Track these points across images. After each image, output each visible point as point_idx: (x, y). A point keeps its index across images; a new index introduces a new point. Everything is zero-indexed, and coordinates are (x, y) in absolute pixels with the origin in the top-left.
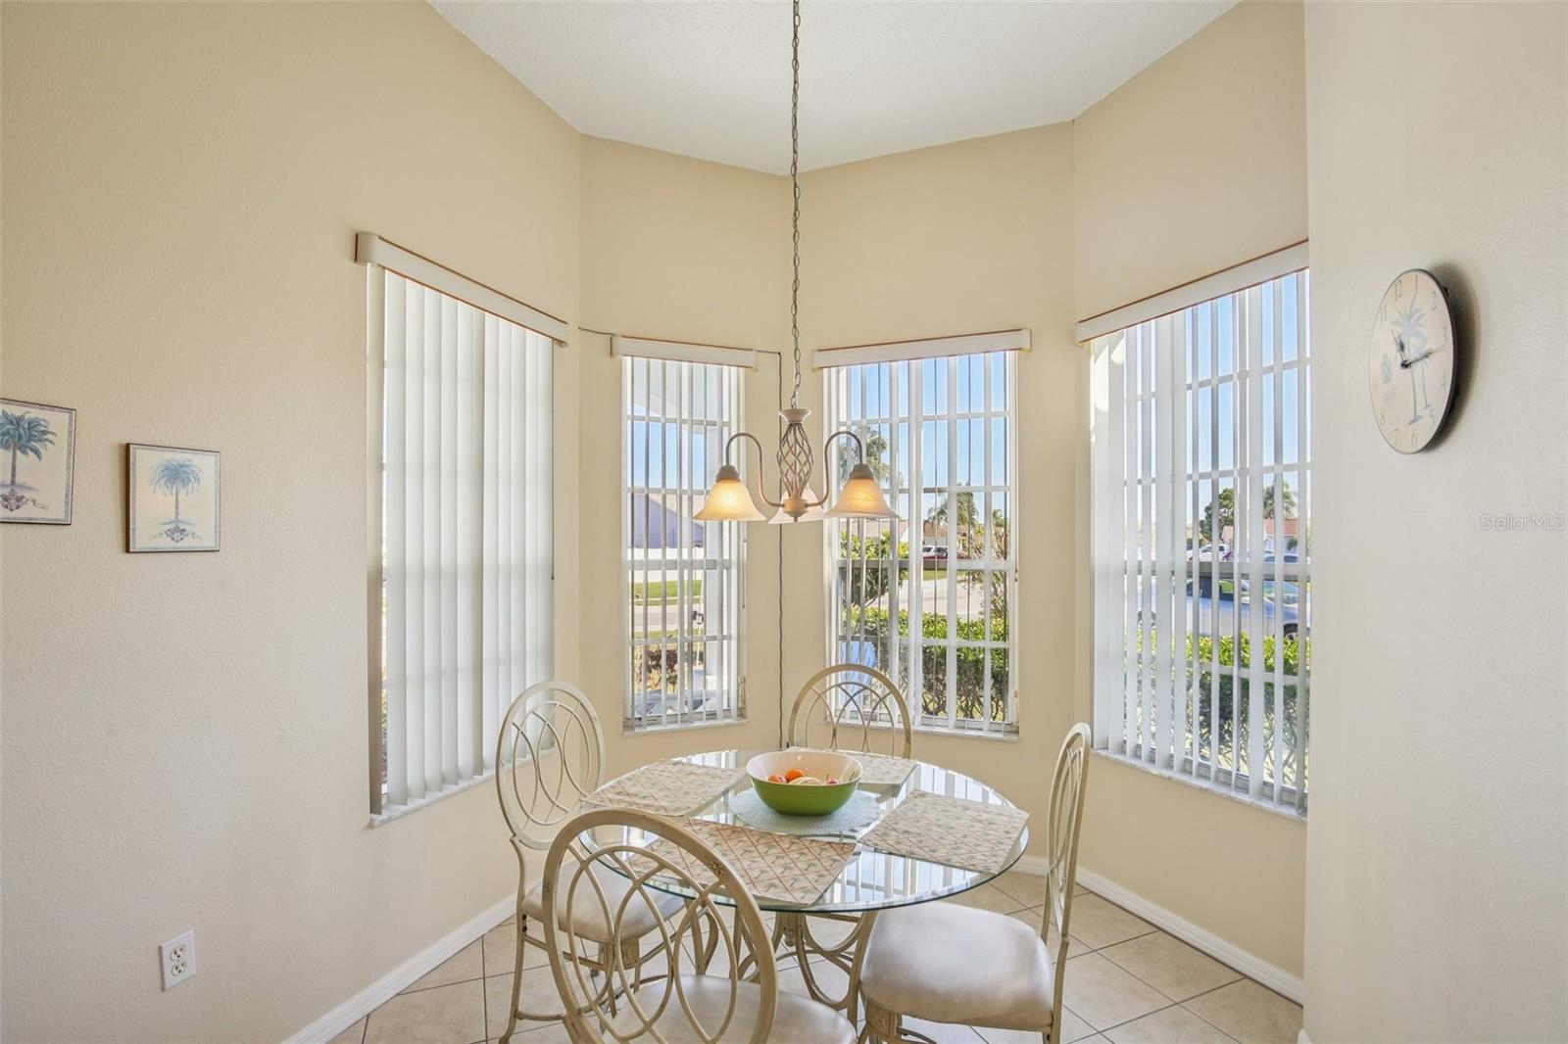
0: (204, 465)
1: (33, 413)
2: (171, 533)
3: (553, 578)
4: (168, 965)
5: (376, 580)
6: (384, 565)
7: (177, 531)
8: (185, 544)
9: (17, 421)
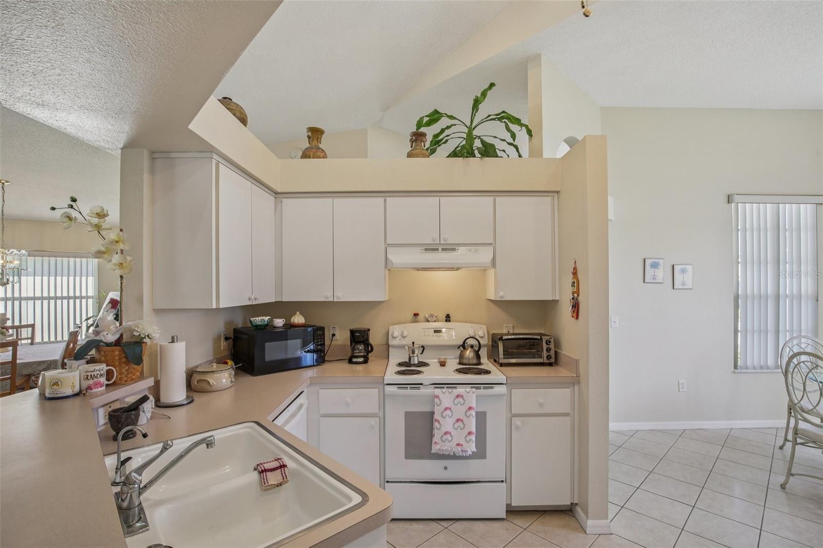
0: (689, 268)
1: (657, 260)
2: (682, 285)
3: (817, 301)
4: (680, 387)
5: (737, 298)
6: (740, 293)
7: (683, 284)
8: (685, 287)
9: (655, 263)
